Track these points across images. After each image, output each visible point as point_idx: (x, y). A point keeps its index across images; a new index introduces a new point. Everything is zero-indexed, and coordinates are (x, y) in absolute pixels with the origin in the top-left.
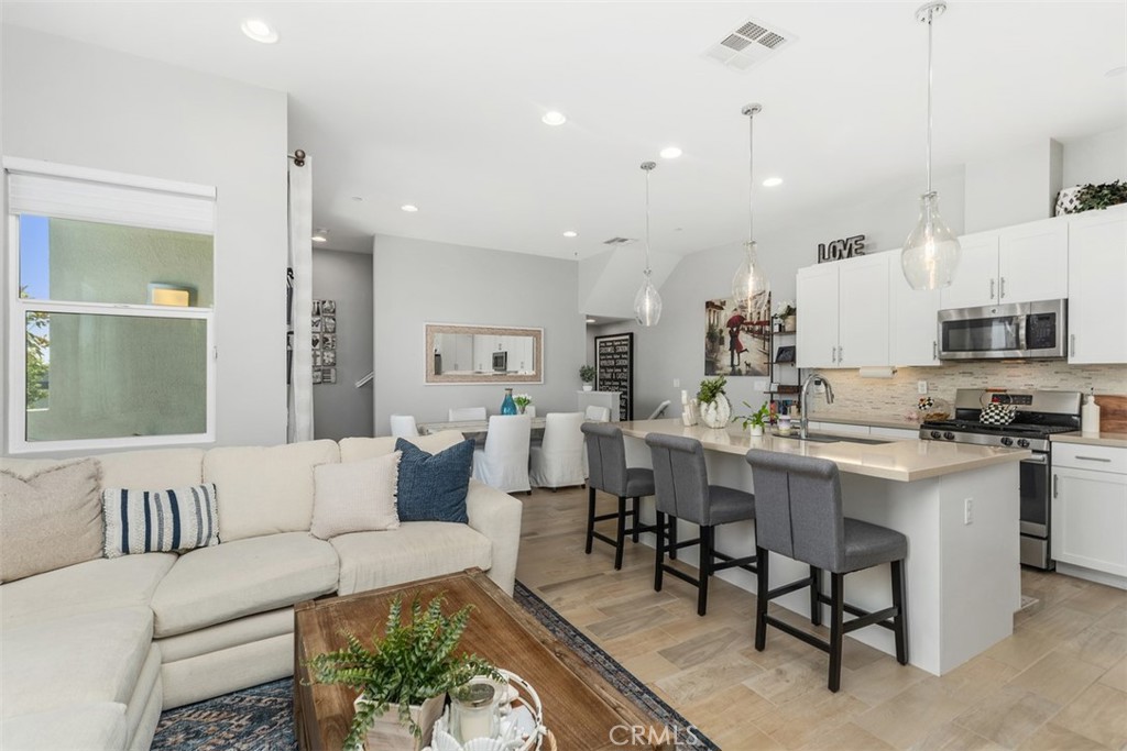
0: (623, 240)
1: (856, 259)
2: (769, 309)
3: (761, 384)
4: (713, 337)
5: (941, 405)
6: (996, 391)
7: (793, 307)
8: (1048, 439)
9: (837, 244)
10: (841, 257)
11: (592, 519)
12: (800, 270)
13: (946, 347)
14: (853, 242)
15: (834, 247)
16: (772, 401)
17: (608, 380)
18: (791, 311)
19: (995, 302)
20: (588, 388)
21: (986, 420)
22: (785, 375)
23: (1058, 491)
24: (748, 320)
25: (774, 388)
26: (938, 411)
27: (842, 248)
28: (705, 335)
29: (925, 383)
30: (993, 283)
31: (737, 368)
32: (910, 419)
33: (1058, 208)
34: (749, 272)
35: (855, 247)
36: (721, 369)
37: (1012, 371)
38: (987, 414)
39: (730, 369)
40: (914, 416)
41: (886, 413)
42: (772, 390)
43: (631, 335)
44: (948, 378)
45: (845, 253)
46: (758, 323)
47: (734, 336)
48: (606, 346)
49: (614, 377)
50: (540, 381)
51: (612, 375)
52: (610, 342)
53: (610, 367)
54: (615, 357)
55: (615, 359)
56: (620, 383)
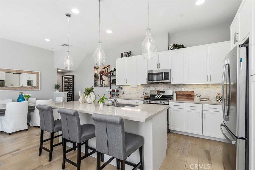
0: (67, 45)
1: (130, 57)
2: (110, 69)
3: (108, 89)
4: (96, 77)
5: (147, 94)
6: (158, 90)
7: (115, 69)
8: (169, 101)
9: (125, 53)
10: (126, 56)
11: (42, 141)
12: (117, 59)
13: (149, 80)
14: (129, 53)
15: (125, 54)
16: (111, 94)
17: (66, 89)
18: (115, 70)
19: (158, 69)
20: (57, 91)
21: (157, 97)
22: (114, 87)
23: (171, 113)
24: (105, 72)
25: (111, 90)
26: (147, 95)
27: (127, 54)
28: (94, 76)
29: (144, 89)
30: (158, 65)
31: (102, 85)
32: (141, 97)
33: (169, 48)
34: (99, 52)
35: (129, 54)
36: (98, 85)
37: (161, 86)
38: (157, 96)
39: (100, 85)
40: (142, 97)
41: (136, 96)
42: (110, 91)
43: (73, 76)
44: (149, 87)
45: (127, 55)
46: (107, 73)
47: (101, 76)
48: (66, 79)
49: (68, 88)
50: (39, 89)
51: (67, 87)
52: (67, 77)
53: (67, 85)
54: (68, 82)
55: (68, 83)
56: (70, 90)
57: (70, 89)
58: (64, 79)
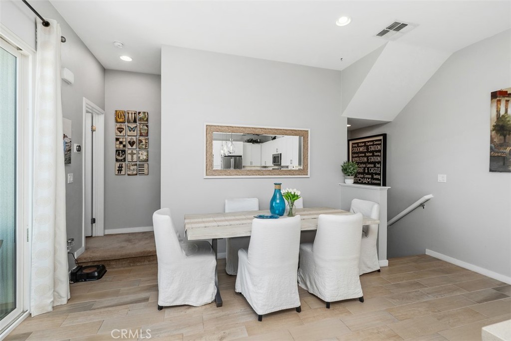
17: (360, 174)
20: (350, 181)
43: (385, 136)
48: (358, 146)
49: (366, 171)
50: (307, 175)
51: (364, 170)
52: (362, 142)
53: (361, 163)
54: (367, 154)
55: (368, 157)
56: (372, 176)
57: (372, 174)
58: (352, 147)
